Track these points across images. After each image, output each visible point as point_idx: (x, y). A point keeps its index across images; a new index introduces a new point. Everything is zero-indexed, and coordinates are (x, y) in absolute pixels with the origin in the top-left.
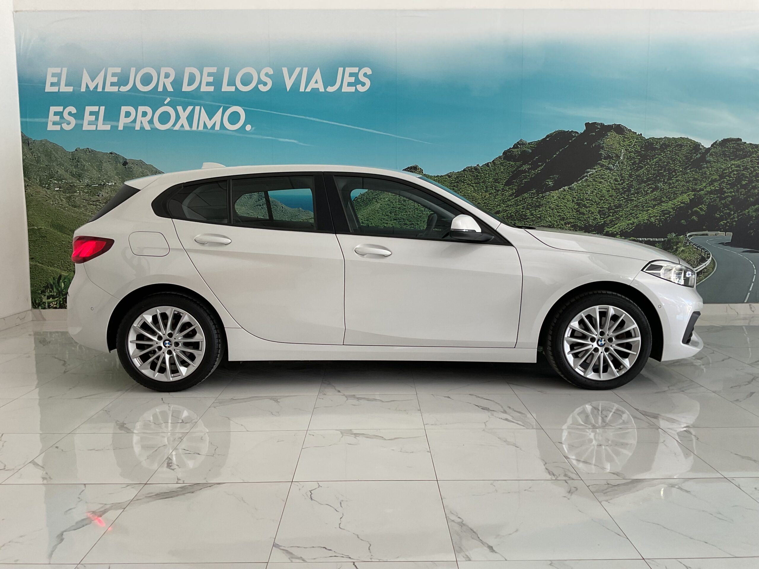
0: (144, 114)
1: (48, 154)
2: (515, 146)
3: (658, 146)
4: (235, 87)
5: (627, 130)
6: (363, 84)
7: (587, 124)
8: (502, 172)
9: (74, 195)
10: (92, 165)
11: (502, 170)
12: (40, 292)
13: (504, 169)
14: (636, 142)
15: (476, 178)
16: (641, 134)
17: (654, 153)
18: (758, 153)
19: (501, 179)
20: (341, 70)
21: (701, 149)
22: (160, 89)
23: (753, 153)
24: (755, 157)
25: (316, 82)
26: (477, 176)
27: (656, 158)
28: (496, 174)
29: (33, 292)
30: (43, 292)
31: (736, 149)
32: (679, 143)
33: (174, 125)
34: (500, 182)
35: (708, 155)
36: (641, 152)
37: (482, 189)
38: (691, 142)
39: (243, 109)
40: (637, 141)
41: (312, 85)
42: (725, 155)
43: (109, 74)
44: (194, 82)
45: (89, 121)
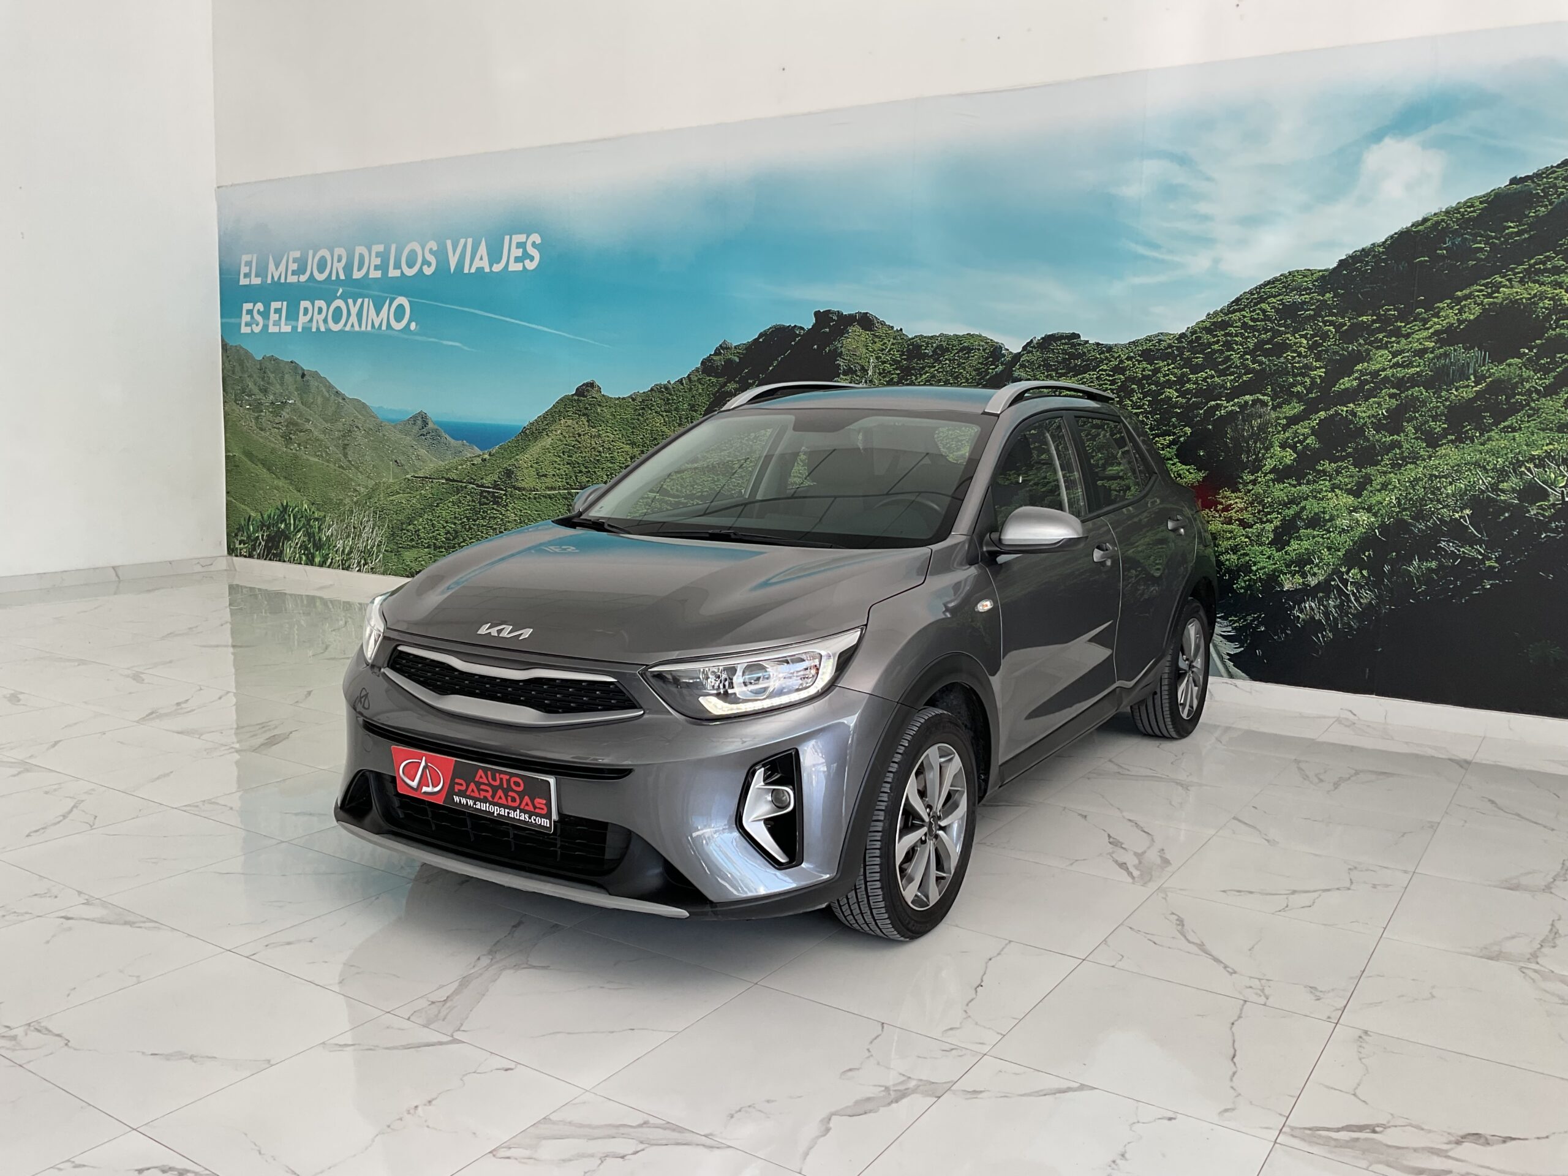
0: (320, 310)
1: (241, 363)
2: (717, 353)
3: (929, 351)
4: (399, 271)
5: (878, 322)
6: (532, 259)
7: (817, 314)
8: (700, 394)
9: (261, 415)
10: (275, 377)
11: (700, 391)
12: (233, 535)
13: (703, 389)
14: (893, 344)
15: (667, 402)
16: (901, 330)
17: (922, 364)
18: (1111, 361)
19: (698, 404)
20: (507, 238)
21: (1004, 356)
22: (334, 278)
23: (1102, 361)
24: (1106, 370)
25: (481, 259)
26: (668, 399)
27: (925, 373)
28: (693, 397)
29: (228, 535)
30: (236, 535)
31: (1068, 354)
32: (965, 344)
33: (345, 325)
34: (697, 410)
35: (1017, 366)
36: (901, 362)
37: (673, 421)
38: (986, 343)
39: (409, 301)
40: (895, 341)
41: (477, 263)
42: (1048, 367)
43: (291, 260)
44: (363, 264)
45: (274, 321)
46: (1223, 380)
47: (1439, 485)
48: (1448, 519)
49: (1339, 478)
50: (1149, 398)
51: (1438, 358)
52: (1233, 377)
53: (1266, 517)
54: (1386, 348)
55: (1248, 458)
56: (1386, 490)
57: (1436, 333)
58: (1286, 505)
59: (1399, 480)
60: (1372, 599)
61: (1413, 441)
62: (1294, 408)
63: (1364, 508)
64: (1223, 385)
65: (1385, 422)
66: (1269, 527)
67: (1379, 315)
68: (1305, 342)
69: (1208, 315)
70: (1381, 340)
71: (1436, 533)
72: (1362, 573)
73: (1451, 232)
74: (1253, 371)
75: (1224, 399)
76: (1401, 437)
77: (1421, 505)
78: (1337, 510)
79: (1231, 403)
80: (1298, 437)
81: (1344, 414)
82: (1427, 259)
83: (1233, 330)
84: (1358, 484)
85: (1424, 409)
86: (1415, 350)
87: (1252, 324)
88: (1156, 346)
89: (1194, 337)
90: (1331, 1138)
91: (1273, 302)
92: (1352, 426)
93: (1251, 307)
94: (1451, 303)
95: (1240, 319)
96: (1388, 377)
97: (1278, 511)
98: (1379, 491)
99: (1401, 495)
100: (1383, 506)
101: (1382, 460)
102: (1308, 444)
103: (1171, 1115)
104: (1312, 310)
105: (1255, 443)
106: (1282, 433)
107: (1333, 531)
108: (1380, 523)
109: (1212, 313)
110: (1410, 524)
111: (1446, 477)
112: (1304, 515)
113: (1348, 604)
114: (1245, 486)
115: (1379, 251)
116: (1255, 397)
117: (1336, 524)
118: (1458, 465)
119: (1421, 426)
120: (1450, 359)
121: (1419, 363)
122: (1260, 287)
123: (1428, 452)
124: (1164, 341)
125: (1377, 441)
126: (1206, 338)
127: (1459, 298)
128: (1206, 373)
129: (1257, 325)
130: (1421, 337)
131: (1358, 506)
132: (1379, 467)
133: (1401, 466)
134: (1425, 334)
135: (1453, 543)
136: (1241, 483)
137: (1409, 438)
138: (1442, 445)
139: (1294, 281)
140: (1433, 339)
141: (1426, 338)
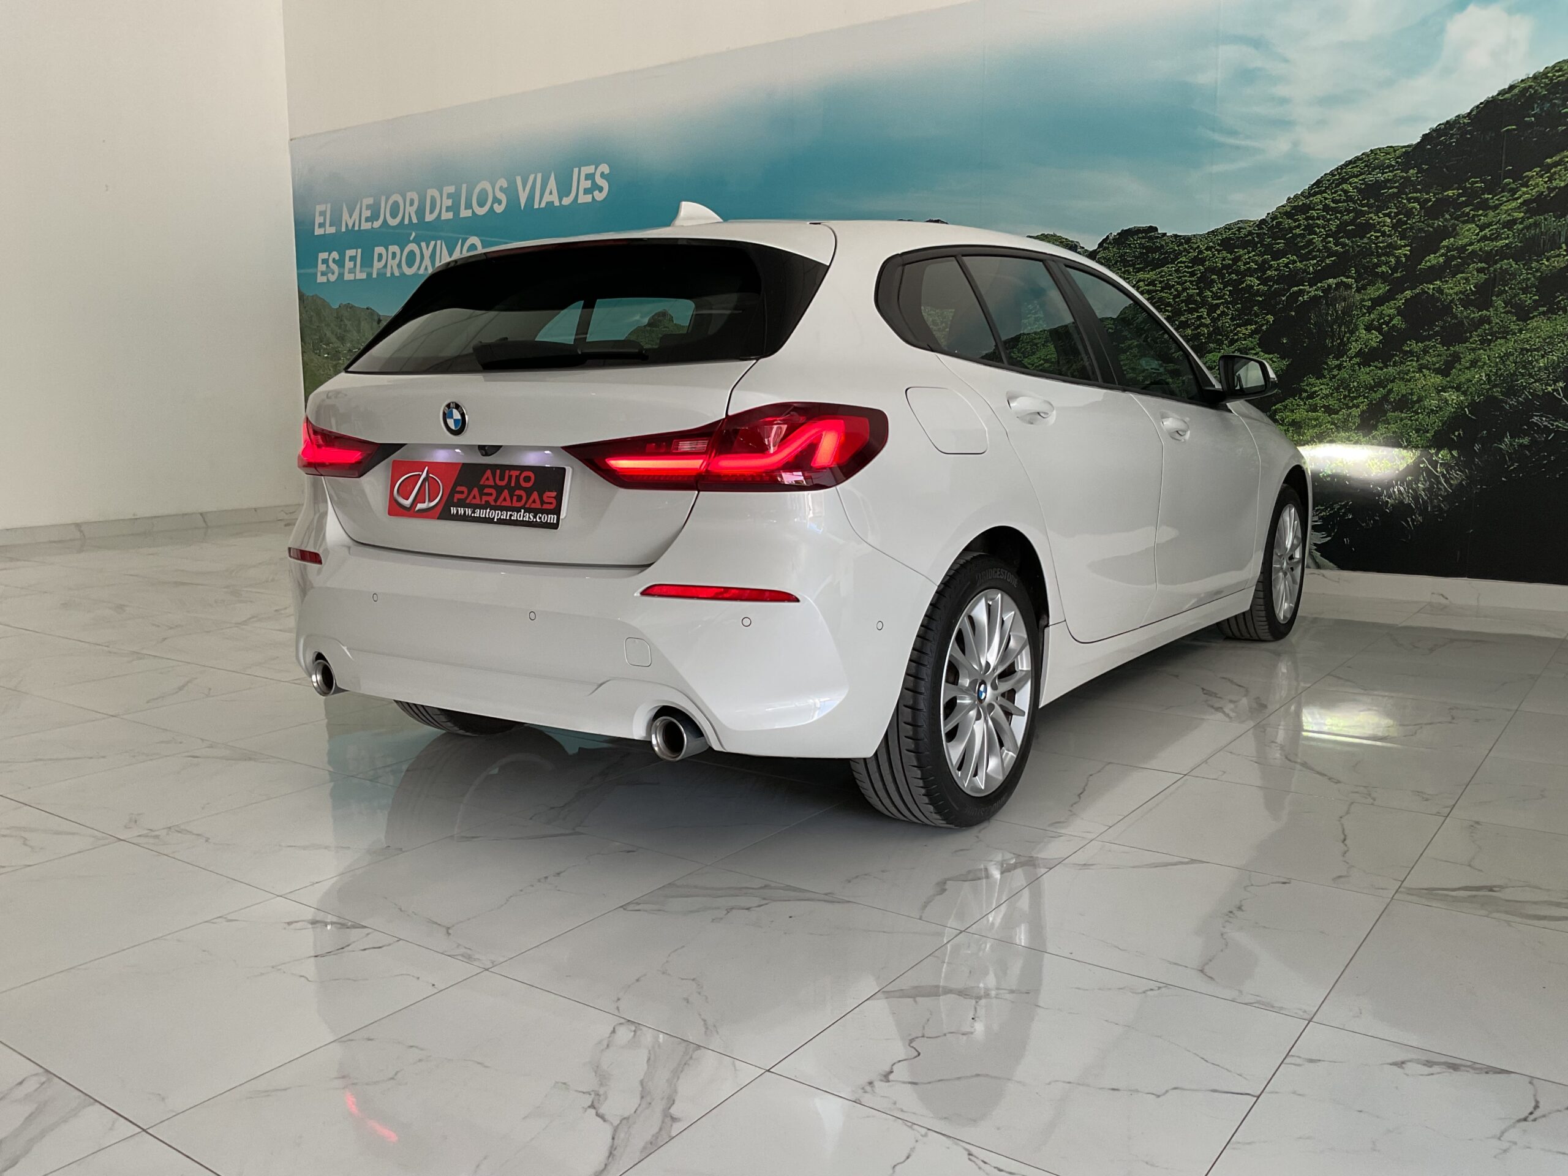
0: (394, 255)
1: (319, 312)
4: (472, 210)
9: (339, 363)
10: (352, 325)
18: (1190, 252)
20: (576, 170)
22: (406, 222)
23: (1180, 253)
24: (1184, 262)
25: (551, 193)
31: (1146, 247)
33: (419, 267)
41: (547, 198)
42: (1125, 263)
43: (364, 208)
44: (435, 208)
45: (350, 269)
46: (1305, 266)
47: (1530, 359)
48: (1541, 394)
49: (1427, 357)
50: (1230, 288)
51: (1528, 228)
52: (1315, 261)
53: (1352, 401)
54: (1473, 222)
55: (1332, 343)
56: (1476, 368)
57: (1525, 203)
58: (1372, 388)
59: (1488, 356)
60: (1463, 480)
61: (1502, 315)
62: (1381, 288)
63: (1452, 387)
64: (1305, 270)
65: (1473, 297)
66: (1356, 412)
67: (1465, 189)
68: (1389, 220)
69: (1289, 199)
70: (1468, 213)
71: (1528, 408)
72: (1452, 454)
73: (1539, 98)
74: (1335, 254)
75: (1306, 284)
76: (1491, 312)
77: (1512, 381)
78: (1425, 391)
79: (1314, 288)
80: (1384, 319)
81: (1431, 292)
82: (1514, 127)
83: (1315, 213)
84: (1446, 362)
85: (1513, 282)
86: (1504, 222)
87: (1334, 205)
88: (1235, 234)
89: (1274, 223)
90: (1447, 895)
91: (1355, 183)
92: (1439, 304)
93: (1333, 189)
94: (1540, 171)
95: (1321, 201)
96: (1476, 251)
97: (1364, 395)
98: (1467, 368)
99: (1491, 371)
100: (1473, 385)
101: (1471, 337)
102: (1393, 325)
103: (1284, 880)
104: (1396, 187)
105: (1340, 328)
106: (1367, 315)
107: (1421, 413)
108: (1469, 401)
109: (1292, 197)
110: (1502, 401)
111: (1535, 350)
112: (1392, 399)
113: (1437, 486)
114: (1330, 372)
115: (1464, 123)
116: (1338, 280)
117: (1424, 405)
118: (1550, 337)
119: (1511, 299)
120: (1541, 228)
121: (1508, 235)
122: (1342, 167)
123: (1518, 325)
124: (1243, 229)
125: (1466, 317)
126: (1288, 222)
127: (1548, 164)
128: (1288, 258)
129: (1339, 207)
130: (1510, 208)
131: (1447, 385)
132: (1467, 344)
133: (1490, 341)
134: (1514, 204)
135: (1547, 417)
136: (1325, 369)
137: (1498, 312)
138: (1533, 318)
139: (1377, 159)
140: (1522, 210)
141: (1515, 209)
